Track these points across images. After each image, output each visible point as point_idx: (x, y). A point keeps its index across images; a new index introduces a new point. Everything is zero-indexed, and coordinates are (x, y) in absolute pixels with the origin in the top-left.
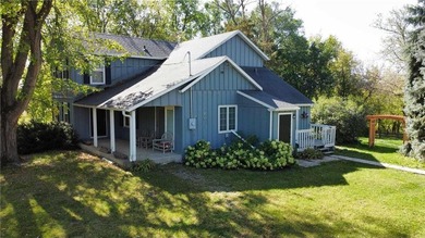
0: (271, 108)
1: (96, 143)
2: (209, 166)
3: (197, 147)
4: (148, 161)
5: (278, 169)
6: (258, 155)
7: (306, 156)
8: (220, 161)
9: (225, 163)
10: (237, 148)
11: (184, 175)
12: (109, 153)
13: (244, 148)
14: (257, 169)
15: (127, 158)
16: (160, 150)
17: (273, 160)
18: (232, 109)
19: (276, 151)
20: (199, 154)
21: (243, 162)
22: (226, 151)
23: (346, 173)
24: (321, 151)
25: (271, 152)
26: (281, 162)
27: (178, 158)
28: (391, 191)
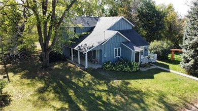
0: (132, 50)
1: (72, 59)
2: (110, 70)
3: (107, 63)
4: (91, 68)
5: (133, 72)
6: (126, 67)
7: (144, 66)
8: (114, 68)
9: (116, 69)
10: (120, 64)
11: (103, 74)
12: (78, 64)
13: (123, 64)
14: (126, 72)
15: (84, 67)
16: (94, 63)
17: (131, 69)
18: (119, 49)
19: (133, 66)
20: (108, 66)
21: (122, 69)
22: (116, 65)
23: (155, 74)
24: (150, 64)
25: (131, 66)
26: (134, 70)
27: (100, 66)
28: (167, 81)
